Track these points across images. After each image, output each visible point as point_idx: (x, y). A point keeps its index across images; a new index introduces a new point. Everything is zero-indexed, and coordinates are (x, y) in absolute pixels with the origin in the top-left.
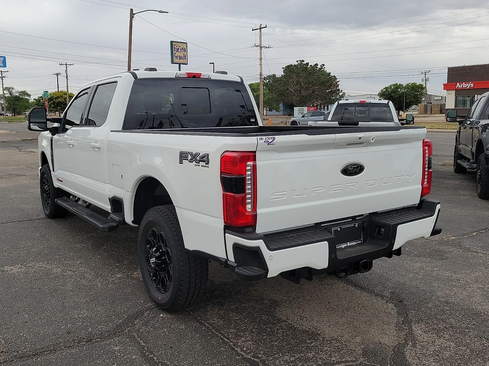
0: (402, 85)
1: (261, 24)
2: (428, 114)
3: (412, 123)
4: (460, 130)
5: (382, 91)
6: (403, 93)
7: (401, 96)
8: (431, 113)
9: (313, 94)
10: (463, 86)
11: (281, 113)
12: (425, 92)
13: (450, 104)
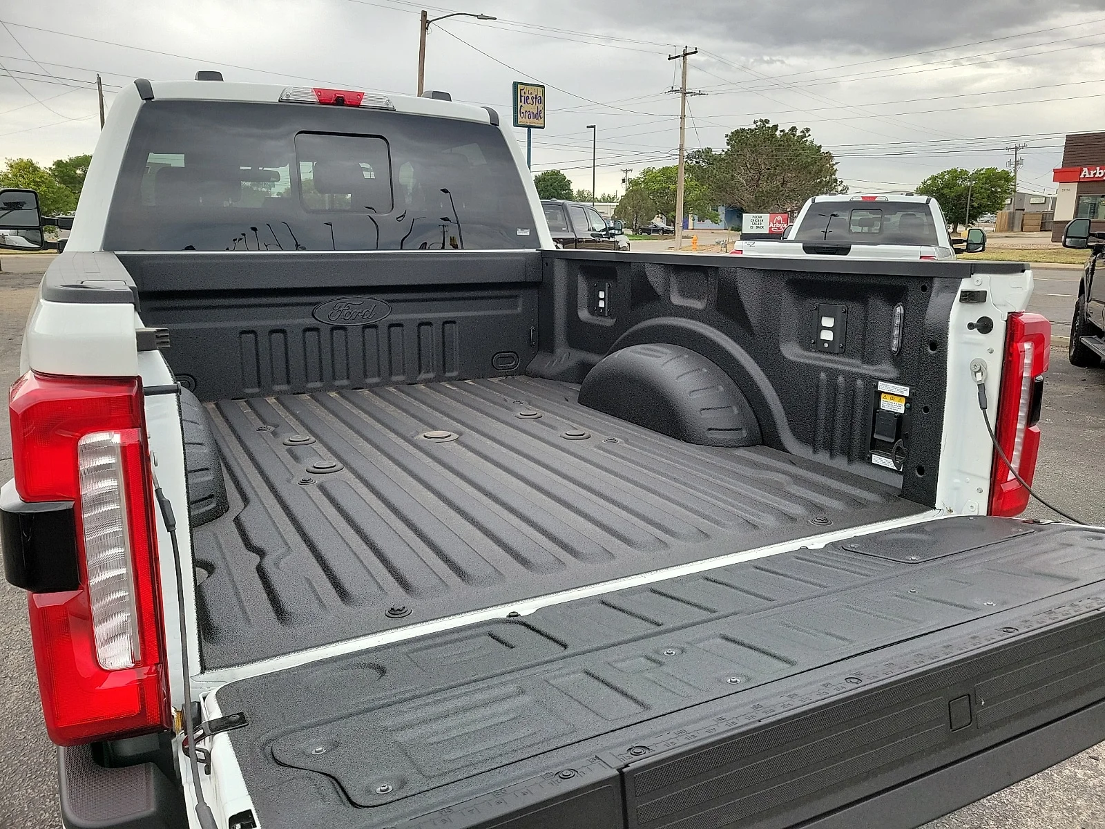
0: (966, 172)
1: (686, 47)
2: (1015, 232)
3: (981, 249)
4: (1094, 266)
5: (924, 183)
6: (967, 188)
7: (961, 195)
8: (1022, 231)
9: (781, 189)
10: (1095, 174)
11: (722, 225)
12: (1013, 187)
13: (1065, 212)
